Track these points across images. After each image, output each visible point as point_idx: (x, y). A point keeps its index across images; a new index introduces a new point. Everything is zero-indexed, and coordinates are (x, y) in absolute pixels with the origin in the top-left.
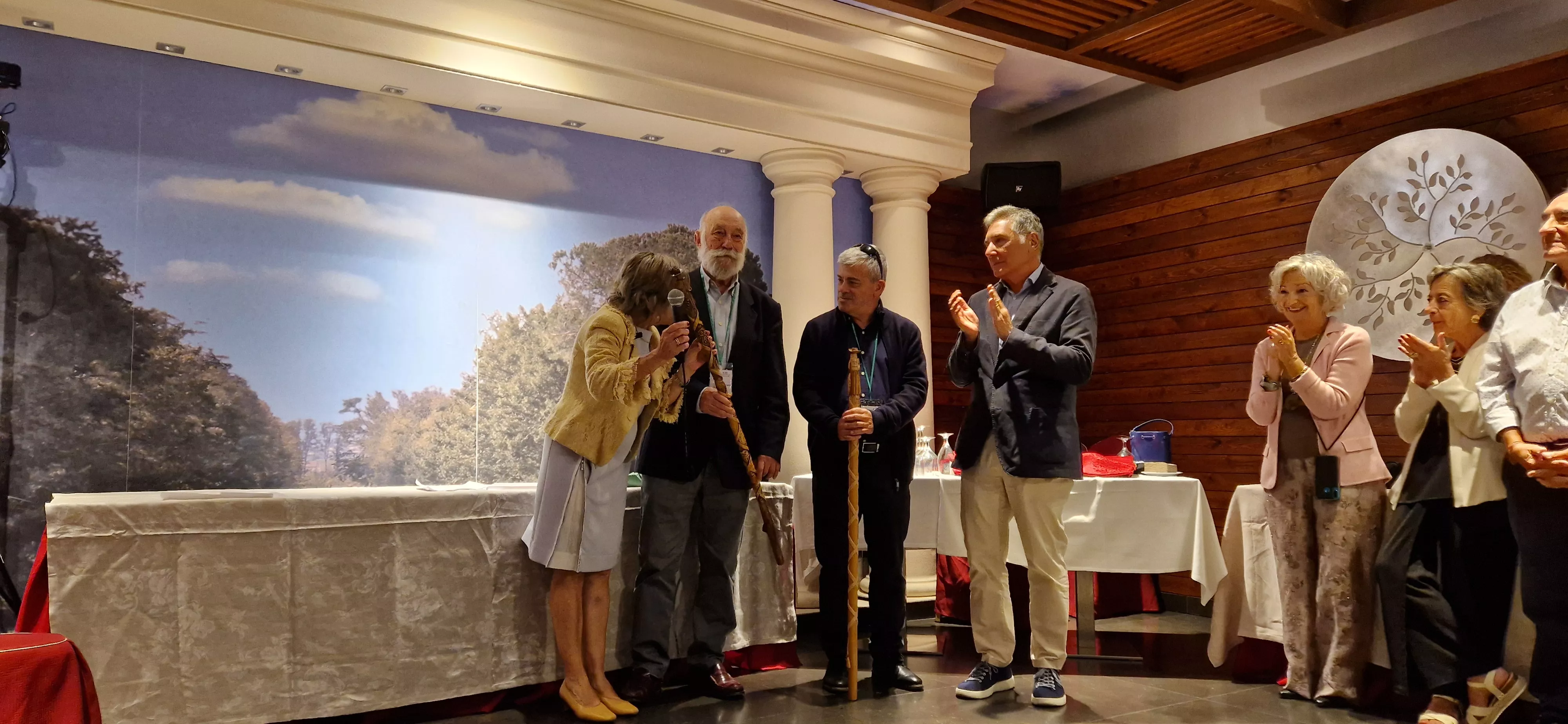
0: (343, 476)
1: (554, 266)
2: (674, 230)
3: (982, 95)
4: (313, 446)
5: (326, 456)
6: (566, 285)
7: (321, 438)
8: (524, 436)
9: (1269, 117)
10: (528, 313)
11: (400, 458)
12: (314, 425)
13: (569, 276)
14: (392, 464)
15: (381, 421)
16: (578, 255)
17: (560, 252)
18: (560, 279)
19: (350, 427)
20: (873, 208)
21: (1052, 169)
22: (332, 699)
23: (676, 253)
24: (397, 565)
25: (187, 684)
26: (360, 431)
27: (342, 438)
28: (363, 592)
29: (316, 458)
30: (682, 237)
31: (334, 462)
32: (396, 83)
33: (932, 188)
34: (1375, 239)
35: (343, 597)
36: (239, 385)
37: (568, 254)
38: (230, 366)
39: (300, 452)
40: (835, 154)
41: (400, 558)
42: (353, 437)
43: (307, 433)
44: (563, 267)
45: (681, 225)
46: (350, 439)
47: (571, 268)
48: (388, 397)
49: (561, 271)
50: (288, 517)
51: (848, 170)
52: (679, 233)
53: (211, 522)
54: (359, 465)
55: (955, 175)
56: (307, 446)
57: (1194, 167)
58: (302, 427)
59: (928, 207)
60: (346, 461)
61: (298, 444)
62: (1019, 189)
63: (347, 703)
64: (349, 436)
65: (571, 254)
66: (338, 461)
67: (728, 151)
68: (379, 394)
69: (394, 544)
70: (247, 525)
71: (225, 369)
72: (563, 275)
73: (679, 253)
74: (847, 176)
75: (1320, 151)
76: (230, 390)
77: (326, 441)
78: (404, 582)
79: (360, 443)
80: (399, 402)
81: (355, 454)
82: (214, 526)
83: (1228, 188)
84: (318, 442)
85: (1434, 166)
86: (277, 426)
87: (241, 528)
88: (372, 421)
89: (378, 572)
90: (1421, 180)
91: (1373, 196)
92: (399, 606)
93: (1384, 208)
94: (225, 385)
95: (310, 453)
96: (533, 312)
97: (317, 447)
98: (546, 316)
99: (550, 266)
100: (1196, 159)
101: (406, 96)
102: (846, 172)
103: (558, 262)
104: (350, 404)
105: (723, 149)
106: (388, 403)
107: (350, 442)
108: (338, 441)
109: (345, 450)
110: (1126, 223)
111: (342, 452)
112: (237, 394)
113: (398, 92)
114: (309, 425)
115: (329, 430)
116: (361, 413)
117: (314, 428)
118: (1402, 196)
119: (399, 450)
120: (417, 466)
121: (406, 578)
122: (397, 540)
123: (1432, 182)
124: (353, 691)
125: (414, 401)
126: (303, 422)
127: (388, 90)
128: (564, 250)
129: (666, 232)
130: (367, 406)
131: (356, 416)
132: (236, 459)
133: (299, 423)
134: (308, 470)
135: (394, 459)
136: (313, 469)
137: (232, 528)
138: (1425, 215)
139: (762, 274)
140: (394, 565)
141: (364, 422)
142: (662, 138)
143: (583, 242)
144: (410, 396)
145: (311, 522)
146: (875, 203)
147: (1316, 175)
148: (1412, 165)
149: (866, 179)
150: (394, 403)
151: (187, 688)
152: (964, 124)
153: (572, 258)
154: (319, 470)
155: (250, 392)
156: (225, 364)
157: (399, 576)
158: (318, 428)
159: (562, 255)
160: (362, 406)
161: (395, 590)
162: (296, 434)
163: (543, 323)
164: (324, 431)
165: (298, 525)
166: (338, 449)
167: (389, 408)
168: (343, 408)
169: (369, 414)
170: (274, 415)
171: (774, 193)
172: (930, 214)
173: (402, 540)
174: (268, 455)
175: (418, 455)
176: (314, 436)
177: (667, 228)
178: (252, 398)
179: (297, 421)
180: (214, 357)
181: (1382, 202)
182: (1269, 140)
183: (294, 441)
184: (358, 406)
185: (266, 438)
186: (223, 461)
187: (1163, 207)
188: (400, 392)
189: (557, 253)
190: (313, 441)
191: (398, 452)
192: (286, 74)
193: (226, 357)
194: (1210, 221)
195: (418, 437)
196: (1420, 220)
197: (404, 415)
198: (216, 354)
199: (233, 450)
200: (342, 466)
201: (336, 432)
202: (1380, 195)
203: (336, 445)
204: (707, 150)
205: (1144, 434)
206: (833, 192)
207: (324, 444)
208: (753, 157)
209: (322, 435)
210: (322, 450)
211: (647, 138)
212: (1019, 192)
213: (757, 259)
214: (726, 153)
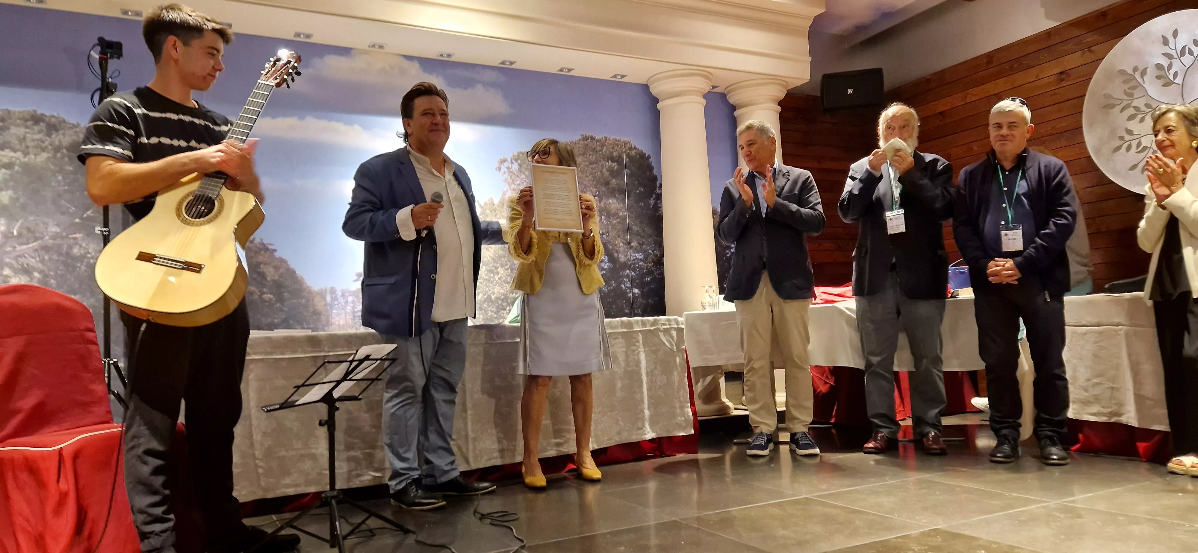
1: (500, 169)
2: (585, 138)
3: (817, 19)
4: (336, 306)
5: (346, 313)
6: (508, 183)
7: (341, 300)
8: (484, 295)
9: (1048, 16)
10: (482, 205)
12: (336, 291)
13: (511, 177)
16: (516, 160)
17: (503, 158)
18: (504, 179)
20: (736, 113)
21: (878, 73)
22: (359, 475)
23: (588, 156)
25: (260, 464)
29: (338, 314)
30: (592, 144)
31: (351, 317)
32: (380, 41)
33: (782, 94)
34: (1139, 103)
36: (283, 264)
37: (509, 160)
38: (275, 250)
39: (327, 311)
40: (705, 73)
43: (332, 297)
44: (506, 170)
45: (590, 134)
47: (511, 170)
49: (505, 173)
50: (322, 347)
51: (715, 85)
52: (589, 140)
53: (270, 351)
55: (799, 83)
56: (332, 307)
57: (990, 62)
58: (328, 293)
59: (779, 109)
61: (326, 305)
62: (850, 91)
63: (369, 478)
65: (511, 160)
66: (354, 316)
67: (623, 76)
71: (272, 253)
72: (506, 175)
73: (590, 155)
74: (715, 90)
75: (1091, 38)
76: (276, 268)
82: (271, 353)
83: (1017, 76)
84: (339, 303)
85: (1183, 40)
86: (310, 292)
87: (290, 354)
90: (1173, 53)
91: (1135, 69)
93: (1145, 78)
94: (273, 264)
95: (334, 311)
96: (486, 204)
97: (339, 307)
98: (496, 206)
99: (496, 169)
100: (990, 56)
101: (387, 49)
102: (714, 87)
103: (502, 166)
105: (619, 75)
108: (353, 302)
110: (938, 112)
112: (281, 270)
113: (381, 47)
114: (333, 291)
115: (346, 294)
117: (337, 293)
118: (1159, 67)
123: (1183, 53)
124: (372, 469)
126: (328, 289)
127: (374, 46)
128: (506, 157)
129: (579, 140)
132: (284, 317)
133: (326, 290)
136: (337, 323)
137: (283, 355)
138: (1178, 80)
139: (653, 169)
142: (573, 70)
143: (519, 151)
146: (738, 109)
147: (1089, 57)
148: (1165, 42)
149: (729, 92)
151: (260, 467)
152: (804, 44)
153: (512, 163)
154: (342, 323)
155: (291, 269)
156: (272, 249)
158: (339, 293)
159: (504, 161)
162: (324, 298)
163: (493, 212)
164: (343, 295)
166: (353, 308)
170: (308, 285)
171: (659, 106)
172: (780, 114)
174: (305, 314)
176: (337, 299)
177: (579, 137)
178: (292, 273)
179: (324, 288)
180: (264, 245)
181: (1144, 73)
182: (1049, 34)
183: (323, 303)
185: (303, 301)
186: (275, 318)
189: (501, 160)
190: (336, 303)
192: (302, 39)
193: (272, 245)
196: (1175, 84)
198: (265, 242)
199: (282, 310)
201: (352, 296)
202: (1141, 68)
203: (352, 305)
204: (607, 77)
205: (957, 269)
206: (704, 102)
207: (344, 304)
208: (641, 79)
209: (342, 298)
210: (343, 309)
211: (561, 70)
212: (850, 94)
213: (649, 157)
214: (621, 78)
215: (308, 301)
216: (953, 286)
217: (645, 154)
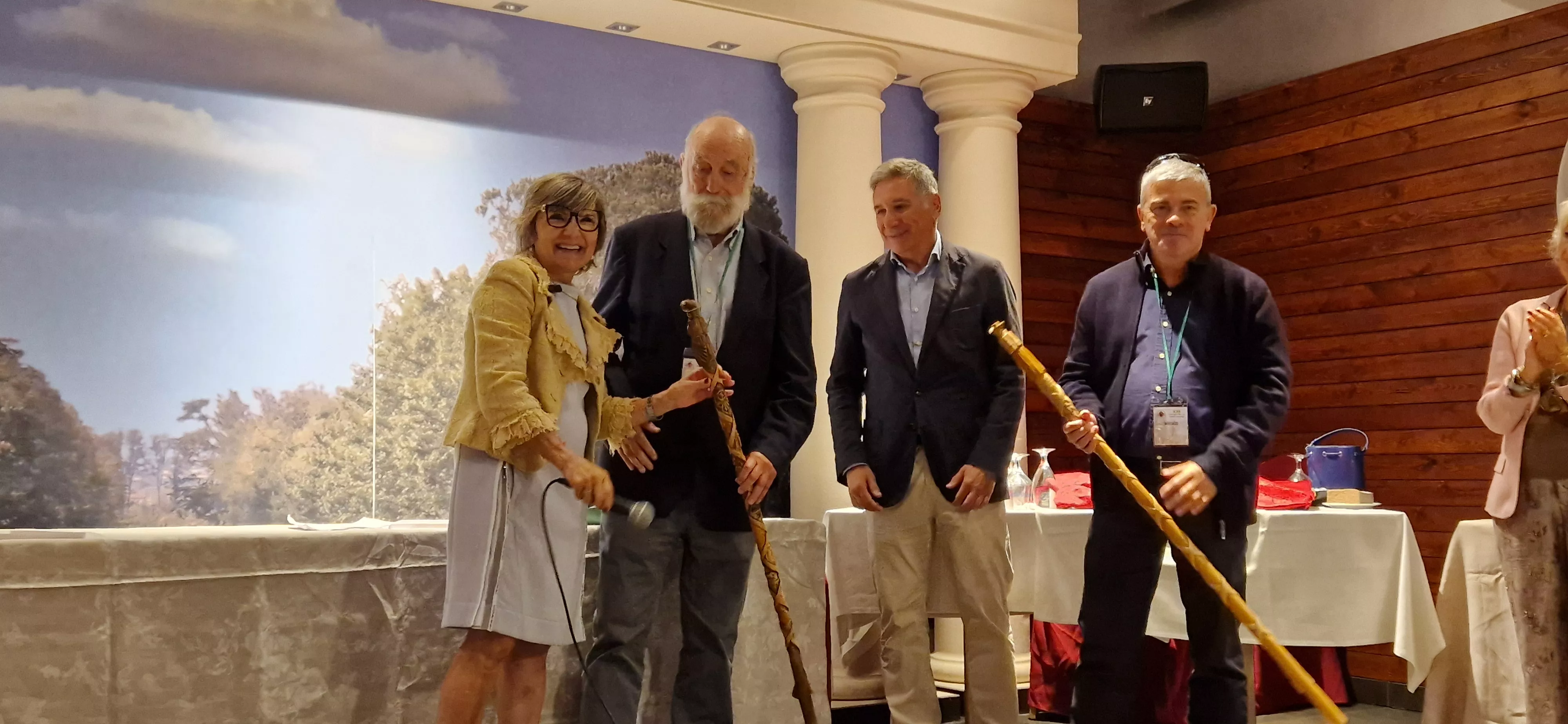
0: (182, 510)
1: (483, 210)
2: (655, 160)
4: (141, 468)
5: (159, 483)
6: (499, 238)
7: (151, 456)
8: (442, 454)
10: (446, 278)
11: (265, 485)
12: (141, 438)
13: (505, 227)
14: (253, 494)
15: (238, 433)
16: (517, 195)
17: (491, 190)
18: (492, 230)
19: (193, 441)
20: (938, 129)
21: (1198, 70)
23: (657, 193)
24: (263, 636)
26: (208, 447)
27: (181, 456)
28: (215, 673)
29: (144, 485)
30: (667, 171)
31: (171, 491)
33: (1023, 99)
36: (34, 380)
37: (503, 194)
38: (20, 353)
39: (122, 477)
40: (885, 50)
42: (197, 455)
43: (132, 450)
44: (496, 213)
45: (665, 153)
46: (194, 458)
47: (507, 213)
48: (247, 398)
49: (494, 218)
51: (903, 73)
52: (661, 164)
54: (207, 495)
55: (1056, 81)
56: (131, 468)
57: (1399, 69)
58: (124, 441)
59: (1018, 126)
60: (186, 490)
61: (119, 465)
62: (1147, 101)
64: (191, 454)
65: (508, 195)
66: (177, 490)
67: (731, 46)
68: (234, 394)
70: (49, 577)
71: (13, 357)
72: (496, 223)
73: (661, 192)
74: (902, 82)
76: (20, 388)
77: (158, 461)
79: (207, 463)
80: (263, 406)
81: (200, 479)
83: (1443, 100)
84: (147, 462)
86: (88, 439)
88: (224, 433)
94: (14, 381)
95: (136, 478)
96: (453, 277)
97: (146, 470)
98: (473, 282)
99: (477, 210)
100: (1401, 58)
102: (901, 77)
103: (489, 205)
104: (193, 408)
105: (724, 43)
106: (247, 407)
107: (193, 463)
108: (176, 461)
109: (187, 474)
110: (1302, 150)
111: (181, 477)
112: (31, 394)
114: (135, 438)
115: (163, 445)
116: (210, 421)
117: (142, 442)
119: (262, 474)
120: (289, 496)
122: (261, 599)
125: (284, 404)
126: (123, 435)
128: (497, 188)
129: (643, 163)
130: (217, 410)
131: (201, 425)
132: (30, 486)
133: (119, 435)
134: (133, 503)
135: (256, 486)
136: (141, 501)
139: (781, 224)
140: (257, 634)
141: (213, 434)
142: (638, 27)
143: (524, 177)
144: (278, 397)
145: (140, 573)
146: (943, 121)
149: (929, 88)
150: (255, 407)
152: (1069, 8)
153: (509, 200)
154: (150, 501)
155: (50, 391)
156: (14, 351)
157: (264, 651)
158: (147, 442)
159: (491, 196)
160: (210, 411)
161: (260, 670)
162: (117, 451)
163: (467, 293)
164: (156, 447)
165: (121, 577)
166: (176, 472)
167: (249, 414)
168: (182, 413)
169: (220, 423)
170: (84, 424)
171: (797, 106)
172: (1020, 137)
174: (76, 482)
175: (290, 481)
176: (142, 455)
177: (645, 157)
178: (52, 399)
179: (117, 432)
183: (113, 461)
184: (204, 411)
185: (74, 456)
186: (12, 489)
188: (264, 391)
189: (488, 193)
190: (140, 461)
191: (262, 476)
193: (15, 341)
194: (1420, 146)
195: (289, 455)
197: (270, 424)
199: (27, 474)
200: (182, 498)
201: (174, 448)
203: (173, 466)
204: (703, 45)
205: (1325, 450)
206: (882, 105)
207: (156, 466)
208: (767, 55)
209: (153, 452)
210: (154, 474)
211: (615, 27)
212: (1147, 106)
213: (773, 201)
214: (728, 49)
215: (82, 457)
216: (1316, 479)
217: (767, 195)
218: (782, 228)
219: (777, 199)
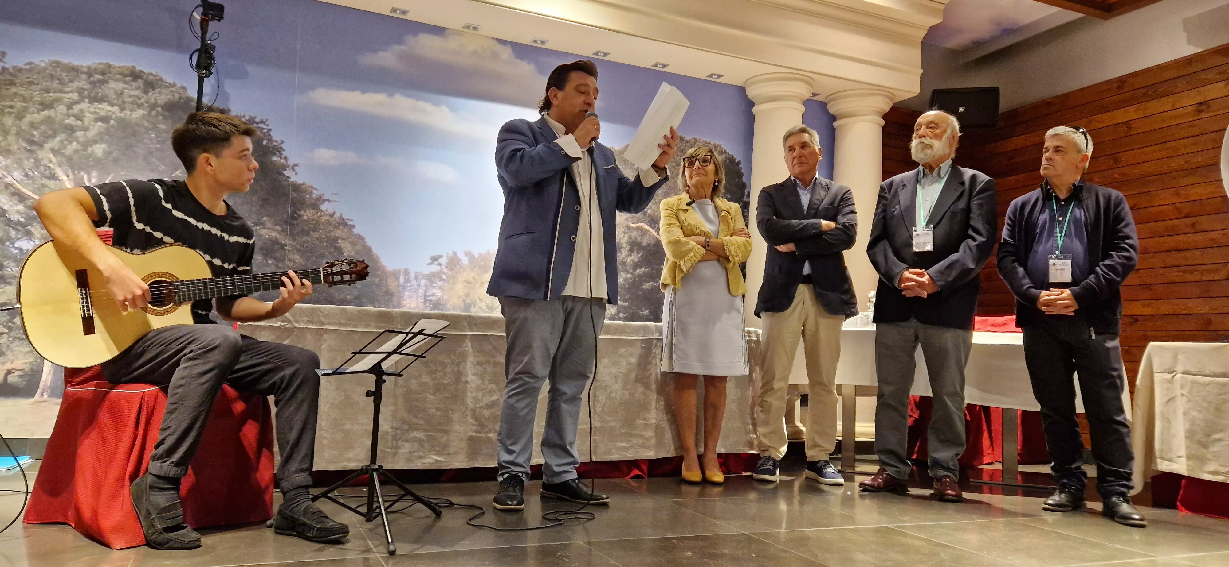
3: (932, 30)
4: (409, 288)
5: (418, 296)
7: (414, 282)
9: (1190, 42)
11: (468, 301)
12: (409, 273)
14: (462, 305)
15: (456, 273)
19: (434, 276)
20: (835, 124)
21: (993, 92)
22: (421, 457)
24: (469, 365)
25: (325, 435)
26: (441, 279)
27: (428, 283)
29: (410, 297)
30: (681, 144)
31: (423, 301)
32: (474, 22)
33: (887, 108)
35: (431, 384)
36: (360, 240)
38: (354, 226)
39: (399, 292)
40: (806, 78)
41: (470, 359)
42: (436, 283)
43: (405, 279)
46: (434, 285)
48: (461, 255)
50: (395, 323)
51: (816, 92)
53: (343, 322)
54: (440, 304)
55: (906, 97)
56: (404, 288)
57: (1119, 87)
58: (401, 274)
59: (883, 122)
60: (431, 301)
61: (399, 286)
62: (962, 109)
63: (431, 461)
64: (433, 283)
66: (426, 300)
67: (719, 76)
68: (455, 253)
69: (467, 349)
71: (350, 228)
74: (816, 98)
76: (354, 244)
77: (417, 285)
78: (473, 377)
79: (441, 288)
80: (469, 260)
81: (437, 296)
82: (345, 325)
84: (412, 285)
86: (384, 272)
88: (450, 273)
89: (455, 369)
92: (469, 394)
94: (350, 240)
95: (406, 293)
97: (411, 289)
100: (1122, 82)
101: (481, 32)
102: (814, 95)
104: (435, 259)
105: (715, 74)
106: (461, 260)
107: (434, 287)
108: (426, 285)
109: (430, 293)
111: (428, 294)
112: (358, 247)
113: (475, 28)
114: (407, 273)
115: (420, 277)
116: (443, 266)
117: (410, 275)
119: (468, 295)
120: (480, 308)
121: (474, 374)
124: (435, 453)
125: (479, 260)
126: (402, 271)
127: (468, 27)
130: (447, 261)
131: (439, 268)
133: (400, 270)
134: (404, 306)
135: (464, 302)
136: (408, 305)
137: (357, 327)
139: (743, 176)
140: (466, 364)
141: (444, 273)
142: (668, 65)
144: (476, 256)
146: (838, 120)
149: (830, 101)
150: (465, 261)
151: (324, 438)
152: (916, 55)
154: (412, 306)
155: (367, 246)
156: (351, 225)
157: (469, 373)
158: (412, 275)
160: (443, 261)
162: (397, 279)
164: (416, 278)
166: (425, 291)
167: (462, 264)
168: (430, 261)
169: (447, 267)
170: (383, 264)
171: (755, 110)
172: (884, 128)
173: (472, 347)
174: (379, 293)
175: (481, 300)
176: (410, 281)
178: (368, 249)
179: (398, 269)
180: (343, 220)
182: (1189, 60)
183: (396, 284)
184: (440, 261)
185: (377, 280)
187: (1090, 122)
188: (470, 252)
190: (409, 285)
191: (467, 296)
192: (398, 15)
193: (351, 220)
194: (1132, 132)
195: (481, 286)
197: (472, 270)
198: (345, 217)
200: (428, 304)
201: (425, 279)
203: (424, 288)
204: (703, 75)
206: (803, 109)
207: (416, 287)
208: (738, 81)
209: (415, 281)
210: (415, 291)
211: (656, 66)
212: (962, 112)
213: (739, 163)
214: (717, 78)
215: (381, 280)
217: (736, 159)
218: (744, 177)
219: (742, 161)
